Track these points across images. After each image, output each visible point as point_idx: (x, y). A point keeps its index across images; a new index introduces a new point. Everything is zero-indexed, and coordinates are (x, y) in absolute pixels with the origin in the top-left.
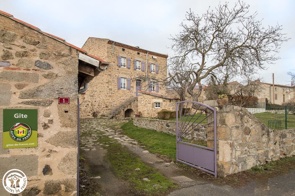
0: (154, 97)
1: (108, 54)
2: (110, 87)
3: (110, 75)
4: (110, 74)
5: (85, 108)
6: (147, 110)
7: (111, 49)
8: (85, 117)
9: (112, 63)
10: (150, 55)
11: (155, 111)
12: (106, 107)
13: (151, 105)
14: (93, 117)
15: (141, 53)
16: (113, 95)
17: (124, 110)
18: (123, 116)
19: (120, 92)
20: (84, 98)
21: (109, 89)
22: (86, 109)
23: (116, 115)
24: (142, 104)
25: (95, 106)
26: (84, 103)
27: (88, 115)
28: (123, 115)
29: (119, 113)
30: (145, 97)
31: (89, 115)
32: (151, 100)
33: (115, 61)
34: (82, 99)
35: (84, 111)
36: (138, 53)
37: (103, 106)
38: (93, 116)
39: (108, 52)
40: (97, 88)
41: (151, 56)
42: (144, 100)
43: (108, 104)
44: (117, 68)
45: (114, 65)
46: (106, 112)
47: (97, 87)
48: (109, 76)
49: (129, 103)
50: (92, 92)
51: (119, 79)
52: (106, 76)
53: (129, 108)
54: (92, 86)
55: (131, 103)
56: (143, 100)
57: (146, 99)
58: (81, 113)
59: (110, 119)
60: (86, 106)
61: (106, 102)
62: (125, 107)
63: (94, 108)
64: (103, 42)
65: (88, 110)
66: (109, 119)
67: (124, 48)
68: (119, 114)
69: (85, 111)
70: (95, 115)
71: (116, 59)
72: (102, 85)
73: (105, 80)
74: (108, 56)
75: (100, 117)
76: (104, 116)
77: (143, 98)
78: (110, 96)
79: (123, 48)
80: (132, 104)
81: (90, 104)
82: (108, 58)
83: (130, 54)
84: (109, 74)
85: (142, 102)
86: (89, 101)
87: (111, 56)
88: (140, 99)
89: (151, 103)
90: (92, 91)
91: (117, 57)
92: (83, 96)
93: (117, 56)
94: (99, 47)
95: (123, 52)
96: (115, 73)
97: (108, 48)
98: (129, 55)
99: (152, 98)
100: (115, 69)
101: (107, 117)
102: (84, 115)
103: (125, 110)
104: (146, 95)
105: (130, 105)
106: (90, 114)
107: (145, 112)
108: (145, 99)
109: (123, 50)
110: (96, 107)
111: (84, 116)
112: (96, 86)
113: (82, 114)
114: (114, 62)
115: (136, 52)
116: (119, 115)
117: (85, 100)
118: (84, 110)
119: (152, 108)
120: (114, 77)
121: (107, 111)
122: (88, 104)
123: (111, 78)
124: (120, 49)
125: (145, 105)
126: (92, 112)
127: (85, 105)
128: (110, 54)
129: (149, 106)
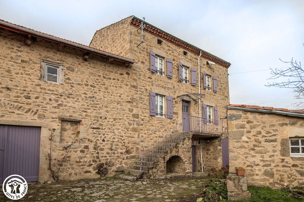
0: (287, 121)
1: (130, 45)
2: (135, 111)
3: (134, 87)
4: (135, 84)
5: (81, 155)
6: (261, 164)
7: (137, 37)
8: (78, 177)
9: (139, 64)
10: (203, 59)
11: (294, 166)
12: (128, 152)
13: (279, 148)
14: (98, 176)
15: (189, 54)
16: (141, 127)
17: (164, 158)
18: (162, 171)
19: (155, 121)
20: (79, 133)
21: (134, 116)
22: (81, 158)
23: (148, 171)
24: (246, 145)
25: (102, 150)
26: (77, 144)
27: (87, 172)
28: (163, 169)
29: (156, 165)
30: (255, 123)
31: (89, 172)
32: (275, 131)
33: (144, 61)
34: (72, 134)
35: (77, 162)
36: (185, 53)
37: (120, 151)
38: (98, 173)
39: (131, 42)
40: (107, 111)
41: (205, 61)
42: (249, 132)
43: (130, 146)
44: (149, 74)
45: (144, 68)
46: (126, 164)
47: (109, 109)
48: (132, 88)
49: (175, 144)
50: (98, 121)
51: (152, 96)
52: (128, 87)
53: (174, 154)
54: (96, 107)
55: (178, 144)
56: (245, 130)
57: (258, 129)
58: (69, 166)
59: (137, 180)
60: (82, 151)
61: (126, 141)
62: (167, 153)
63: (100, 155)
64: (121, 27)
65: (85, 159)
66: (134, 181)
67: (162, 40)
68: (156, 168)
69: (80, 162)
70: (102, 170)
71: (146, 57)
72: (119, 107)
73: (124, 97)
74: (131, 50)
75: (114, 174)
76: (123, 172)
77: (247, 126)
78: (135, 130)
79: (159, 38)
80: (180, 146)
81: (91, 146)
82: (132, 53)
83: (170, 52)
84: (132, 84)
85: (244, 138)
86: (89, 140)
87: (136, 49)
88: (235, 130)
89: (279, 141)
90: (96, 117)
91: (147, 52)
92: (76, 127)
93: (149, 51)
94: (113, 39)
95: (159, 46)
96: (144, 84)
97: (131, 34)
98: (170, 54)
99: (282, 125)
100: (145, 76)
101: (129, 174)
102: (77, 171)
103: (168, 157)
104: (258, 117)
105: (176, 147)
106: (91, 169)
107: (257, 168)
108: (252, 127)
109: (160, 42)
110: (105, 152)
111: (76, 174)
112: (106, 107)
113: (73, 169)
114: (142, 62)
115: (182, 50)
116: (154, 170)
117: (81, 136)
118: (78, 160)
119: (283, 155)
120: (142, 92)
121: (129, 161)
122: (86, 147)
123: (136, 94)
124: (153, 39)
125: (255, 146)
126: (94, 165)
127: (81, 149)
128: (136, 45)
129: (270, 149)
